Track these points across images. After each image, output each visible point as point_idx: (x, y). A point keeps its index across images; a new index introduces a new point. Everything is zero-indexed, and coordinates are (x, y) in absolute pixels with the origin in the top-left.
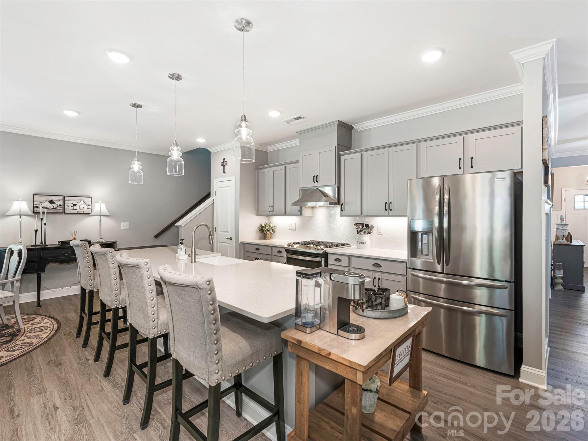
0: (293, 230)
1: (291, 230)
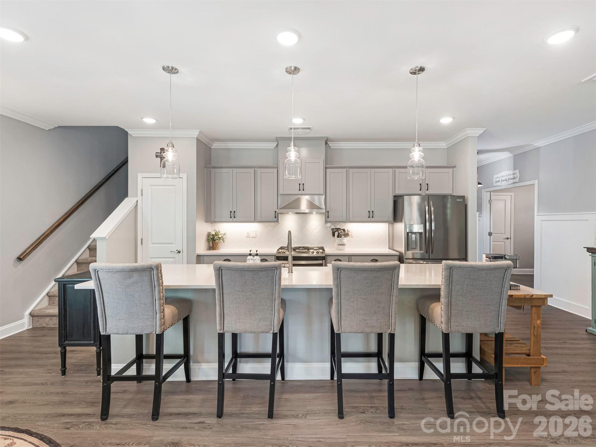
0: (252, 237)
1: (250, 237)
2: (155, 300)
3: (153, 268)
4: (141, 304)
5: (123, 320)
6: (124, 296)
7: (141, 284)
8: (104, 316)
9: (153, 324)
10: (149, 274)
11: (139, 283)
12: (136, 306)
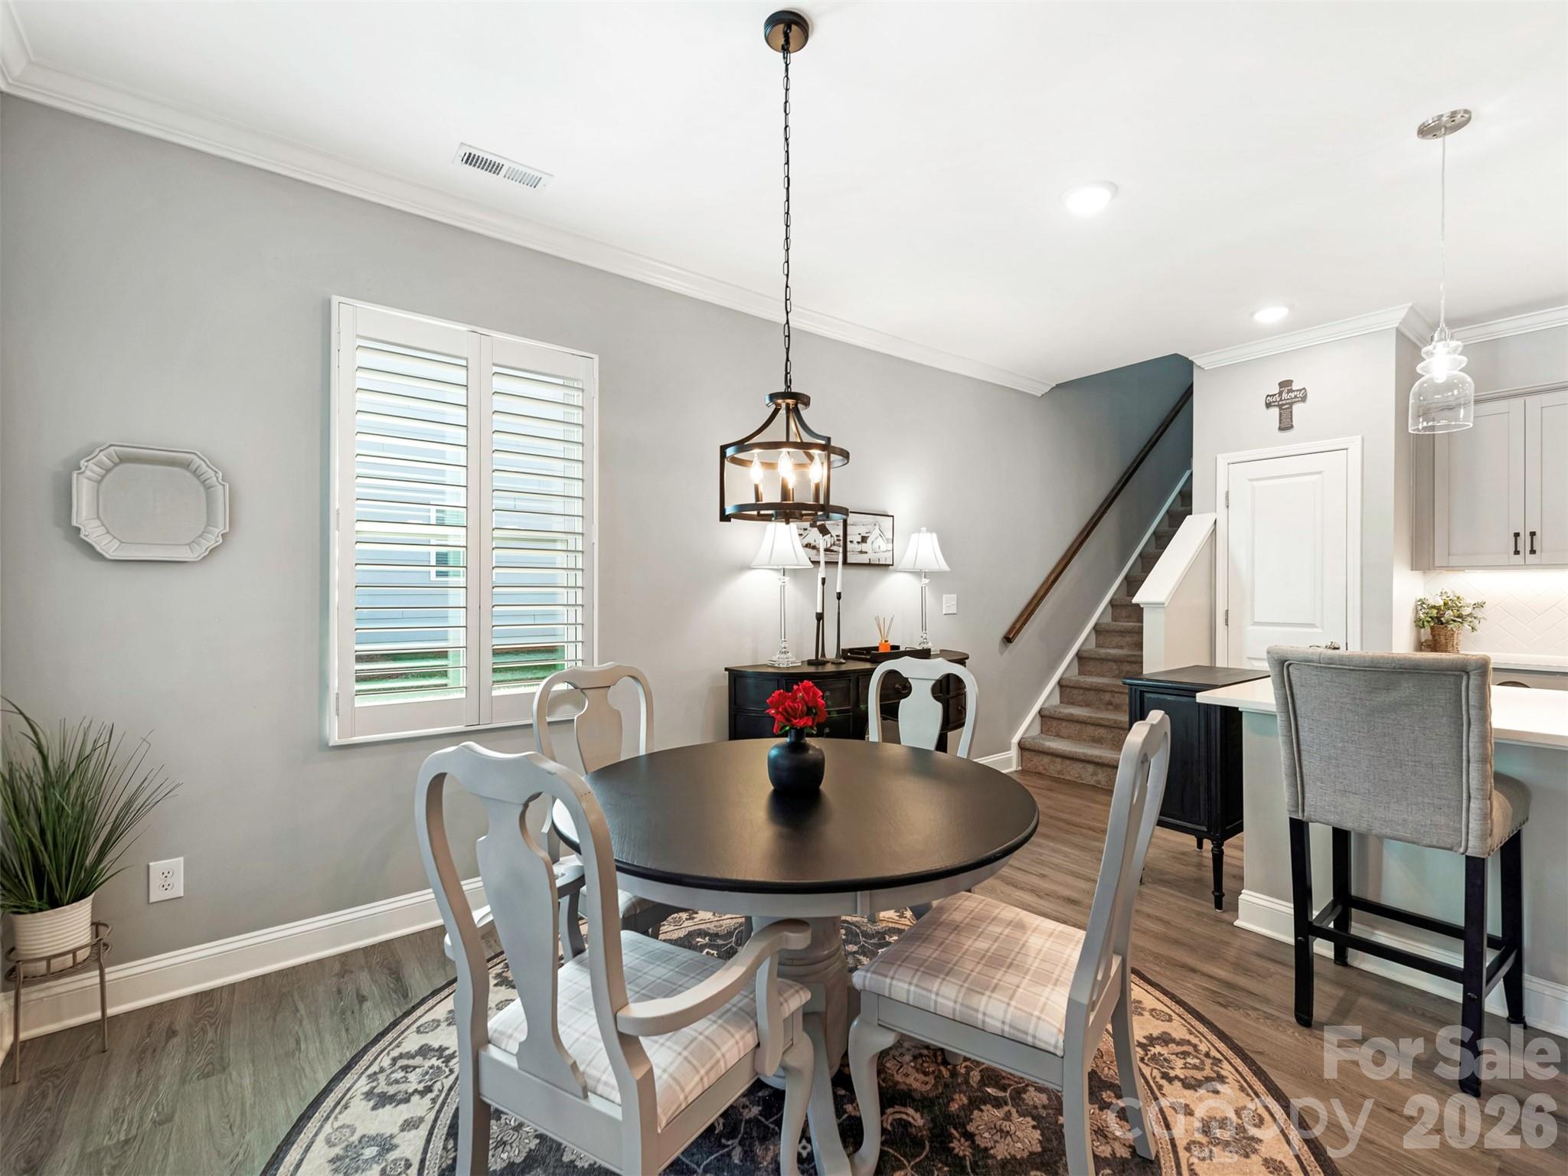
2: (1468, 761)
3: (1469, 668)
4: (1417, 764)
5: (1357, 796)
6: (1362, 734)
7: (1421, 708)
8: (1298, 775)
9: (1458, 826)
10: (1453, 687)
11: (1415, 707)
12: (1401, 767)
